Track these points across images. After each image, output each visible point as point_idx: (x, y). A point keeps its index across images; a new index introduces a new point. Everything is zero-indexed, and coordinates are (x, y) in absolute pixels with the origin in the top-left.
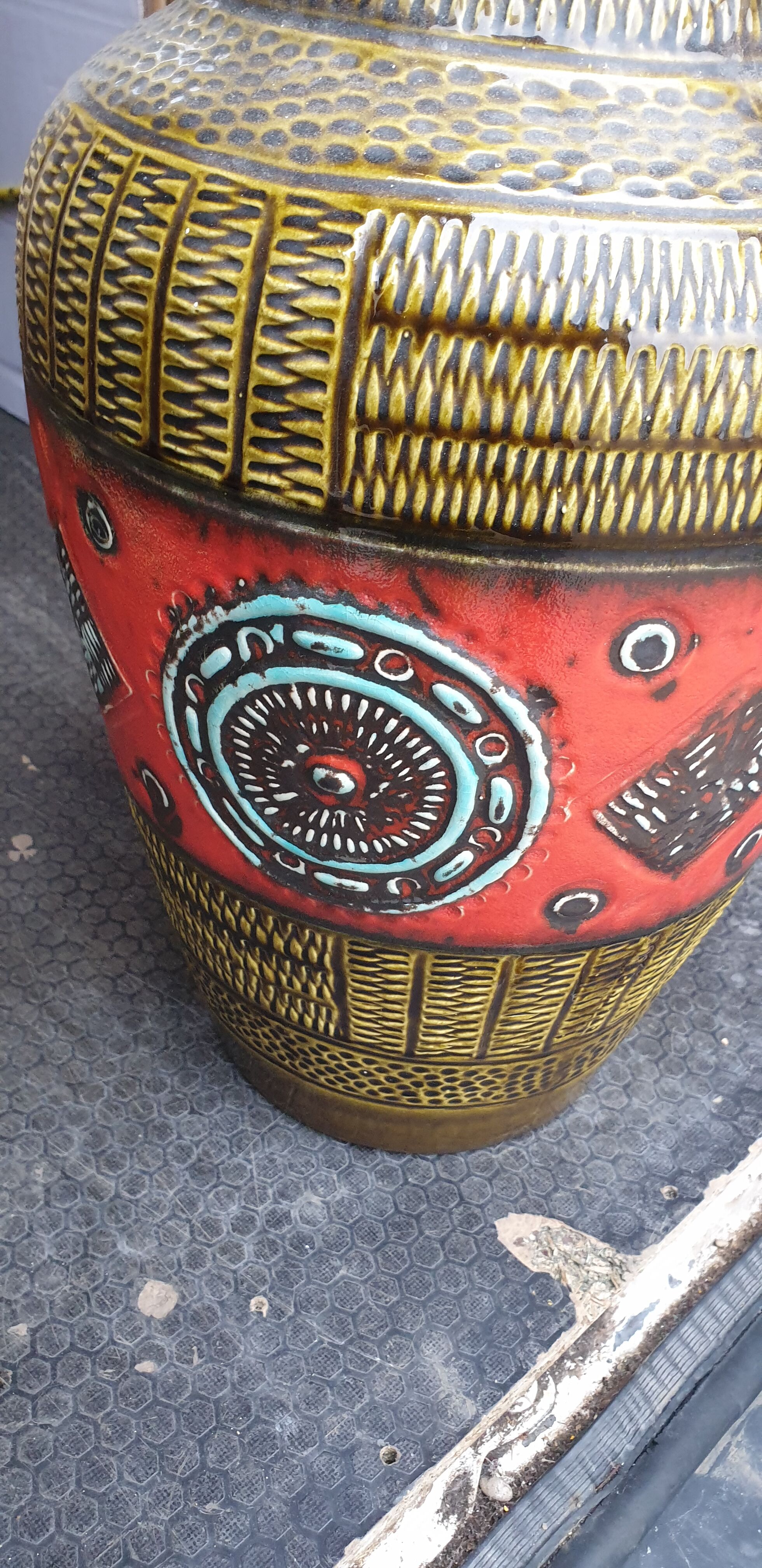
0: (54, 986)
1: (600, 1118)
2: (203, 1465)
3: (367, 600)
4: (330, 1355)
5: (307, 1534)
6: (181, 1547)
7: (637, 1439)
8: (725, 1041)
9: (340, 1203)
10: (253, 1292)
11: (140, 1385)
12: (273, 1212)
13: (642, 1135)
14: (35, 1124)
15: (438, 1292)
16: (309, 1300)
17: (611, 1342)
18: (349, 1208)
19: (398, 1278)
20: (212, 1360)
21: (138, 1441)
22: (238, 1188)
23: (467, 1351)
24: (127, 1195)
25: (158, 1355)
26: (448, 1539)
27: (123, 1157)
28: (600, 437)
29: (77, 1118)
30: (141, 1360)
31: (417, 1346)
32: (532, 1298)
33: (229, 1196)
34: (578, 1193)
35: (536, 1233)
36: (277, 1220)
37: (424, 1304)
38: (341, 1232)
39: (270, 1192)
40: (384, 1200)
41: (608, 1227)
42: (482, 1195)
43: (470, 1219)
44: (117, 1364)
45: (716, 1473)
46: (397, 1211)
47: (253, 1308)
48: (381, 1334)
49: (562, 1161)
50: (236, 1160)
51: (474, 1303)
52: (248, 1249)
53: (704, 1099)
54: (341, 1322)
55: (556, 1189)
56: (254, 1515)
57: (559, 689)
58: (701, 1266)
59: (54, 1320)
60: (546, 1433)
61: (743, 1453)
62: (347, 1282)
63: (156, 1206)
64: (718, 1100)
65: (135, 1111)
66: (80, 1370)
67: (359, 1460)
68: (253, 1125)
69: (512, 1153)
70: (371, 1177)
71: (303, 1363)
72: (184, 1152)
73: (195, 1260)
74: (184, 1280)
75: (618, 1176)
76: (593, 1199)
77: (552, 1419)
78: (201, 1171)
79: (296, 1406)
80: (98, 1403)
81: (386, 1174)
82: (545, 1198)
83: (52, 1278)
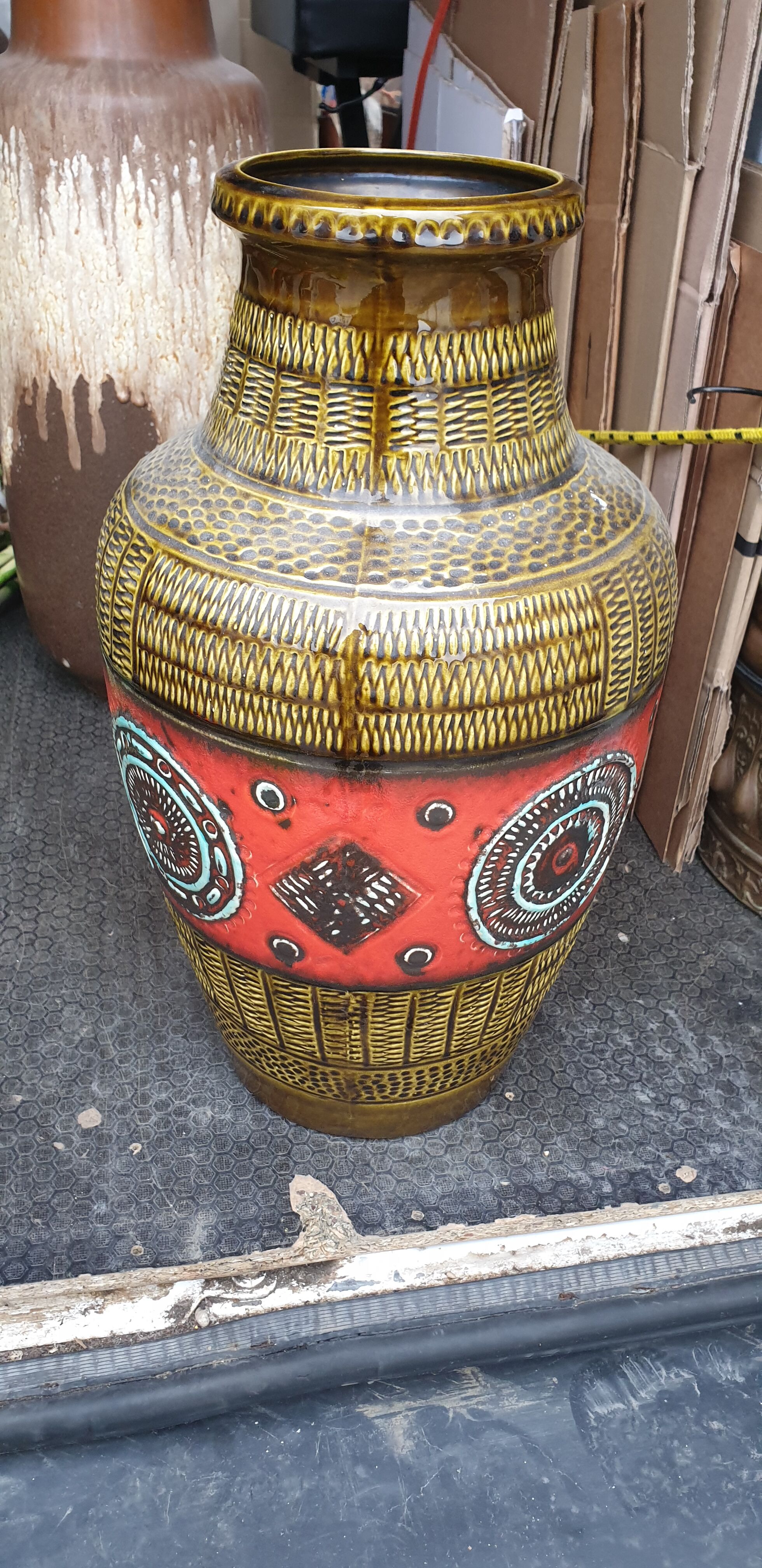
0: (169, 939)
1: (416, 1154)
2: (49, 1202)
3: (149, 730)
4: (150, 1190)
5: (69, 1258)
6: (12, 1229)
7: (294, 1338)
8: (547, 1153)
9: (220, 1121)
10: (138, 1140)
11: (50, 1152)
12: (182, 1107)
13: (433, 1176)
14: (102, 1006)
15: (232, 1192)
16: (162, 1159)
17: (328, 1286)
18: (224, 1126)
19: (217, 1173)
20: (92, 1160)
21: (29, 1175)
22: (174, 1086)
23: (221, 1228)
24: (117, 1062)
25: (68, 1142)
26: (163, 1327)
27: (131, 1042)
28: (223, 679)
29: (124, 1012)
30: (60, 1141)
31: (197, 1211)
32: (279, 1222)
33: (167, 1088)
34: (360, 1186)
35: (315, 1194)
36: (181, 1112)
37: (219, 1194)
38: (209, 1136)
39: (189, 1097)
40: (246, 1132)
41: (360, 1212)
42: (302, 1157)
43: (284, 1166)
44: (47, 1136)
45: (377, 1421)
46: (248, 1141)
47: (131, 1148)
48: (184, 1195)
49: (368, 1165)
50: (186, 1072)
51: (247, 1208)
52: (154, 1118)
53: (495, 1179)
54: (169, 1178)
55: (348, 1177)
56: (54, 1235)
57: (232, 806)
58: (426, 1281)
59: (36, 1102)
60: (250, 1307)
61: (405, 1423)
62: (189, 1162)
63: (127, 1075)
64: (505, 1183)
65: (156, 1023)
66: (30, 1130)
67: (120, 1244)
68: (209, 1060)
69: (341, 1145)
70: (249, 1117)
71: (132, 1186)
72: (164, 1055)
73: (123, 1110)
74: (110, 1116)
75: (394, 1190)
76: (366, 1193)
77: (260, 1303)
78: (163, 1069)
79: (112, 1203)
80: (26, 1148)
81: (257, 1120)
82: (338, 1178)
83: (50, 1083)
